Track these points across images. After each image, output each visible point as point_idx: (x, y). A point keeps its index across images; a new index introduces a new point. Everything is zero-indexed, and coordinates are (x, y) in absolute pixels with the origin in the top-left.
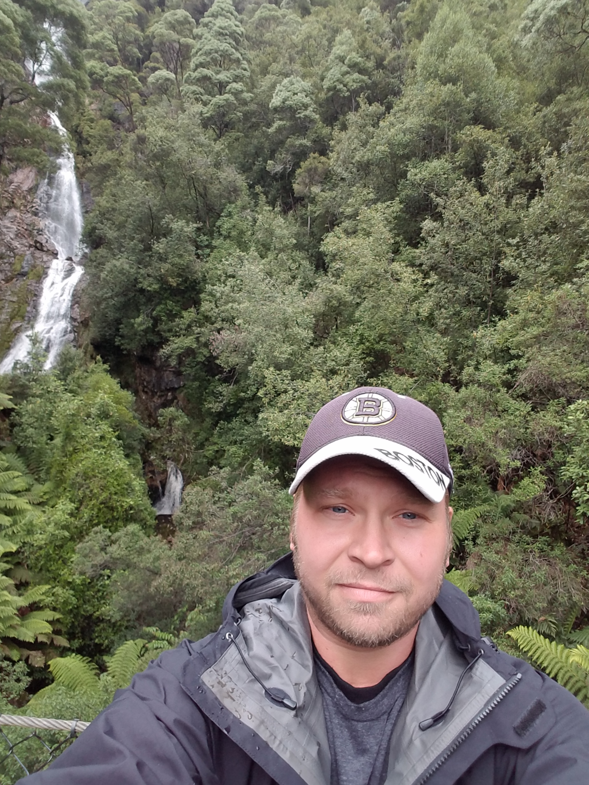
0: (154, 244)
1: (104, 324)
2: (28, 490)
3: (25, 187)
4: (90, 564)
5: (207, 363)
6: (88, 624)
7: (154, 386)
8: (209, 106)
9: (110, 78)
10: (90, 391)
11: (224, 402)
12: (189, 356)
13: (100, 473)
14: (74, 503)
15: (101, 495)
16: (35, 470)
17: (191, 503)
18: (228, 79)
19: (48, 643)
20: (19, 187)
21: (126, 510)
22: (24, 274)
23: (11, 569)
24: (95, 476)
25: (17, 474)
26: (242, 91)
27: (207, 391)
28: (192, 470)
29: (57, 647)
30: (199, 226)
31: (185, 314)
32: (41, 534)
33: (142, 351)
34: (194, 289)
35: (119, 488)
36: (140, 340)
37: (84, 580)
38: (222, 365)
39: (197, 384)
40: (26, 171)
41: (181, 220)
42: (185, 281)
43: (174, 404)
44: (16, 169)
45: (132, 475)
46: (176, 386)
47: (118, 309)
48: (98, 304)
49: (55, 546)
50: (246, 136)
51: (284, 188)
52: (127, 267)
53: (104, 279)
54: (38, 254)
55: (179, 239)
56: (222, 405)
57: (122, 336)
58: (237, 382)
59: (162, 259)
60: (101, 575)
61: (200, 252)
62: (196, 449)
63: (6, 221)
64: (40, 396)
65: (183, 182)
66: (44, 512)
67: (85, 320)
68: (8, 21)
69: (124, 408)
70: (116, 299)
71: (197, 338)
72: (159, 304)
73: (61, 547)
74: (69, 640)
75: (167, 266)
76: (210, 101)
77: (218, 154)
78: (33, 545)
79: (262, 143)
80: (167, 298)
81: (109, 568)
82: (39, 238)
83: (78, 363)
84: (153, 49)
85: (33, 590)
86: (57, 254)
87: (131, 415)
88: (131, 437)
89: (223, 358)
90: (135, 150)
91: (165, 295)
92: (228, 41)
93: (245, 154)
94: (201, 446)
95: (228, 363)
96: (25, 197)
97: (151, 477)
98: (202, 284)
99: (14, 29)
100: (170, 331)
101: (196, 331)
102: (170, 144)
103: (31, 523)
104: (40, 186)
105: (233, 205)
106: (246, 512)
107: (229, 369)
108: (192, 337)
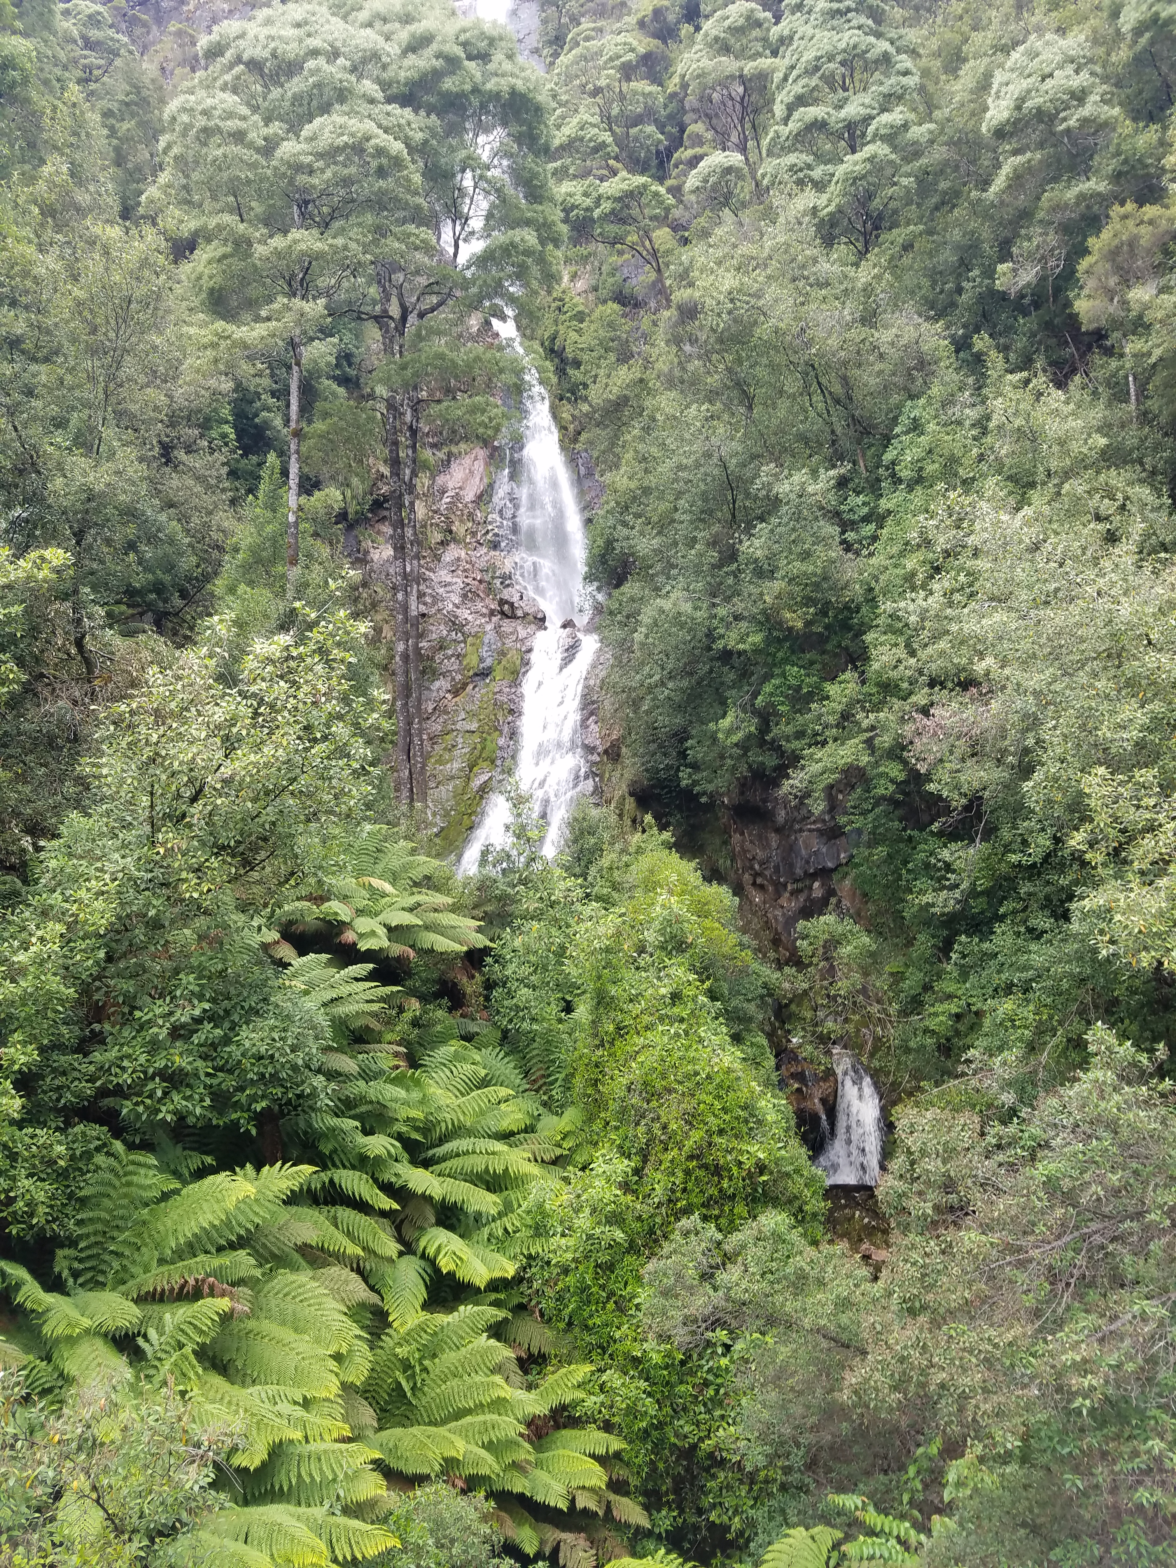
0: (741, 542)
1: (653, 747)
2: (529, 1129)
3: (469, 495)
4: (678, 1316)
5: (901, 797)
6: (687, 1469)
7: (777, 868)
8: (832, 187)
9: (606, 206)
10: (638, 893)
11: (962, 887)
12: (853, 787)
13: (680, 1083)
14: (629, 1157)
15: (687, 1136)
16: (541, 1082)
17: (923, 1153)
18: (868, 111)
19: (601, 1513)
20: (457, 497)
21: (750, 1175)
22: (484, 674)
23: (506, 1320)
24: (670, 1091)
25: (503, 1092)
26: (905, 126)
27: (910, 866)
28: (898, 1069)
29: (621, 1527)
30: (843, 471)
31: (832, 689)
32: (563, 1235)
33: (742, 793)
34: (845, 626)
35: (727, 1117)
36: (734, 768)
37: (668, 1355)
38: (945, 794)
39: (881, 851)
40: (467, 461)
41: (799, 470)
42: (824, 613)
43: (830, 907)
44: (449, 461)
45: (753, 1084)
46: (830, 865)
47: (679, 708)
48: (636, 704)
49: (597, 1266)
50: (930, 232)
51: (1048, 326)
52: (687, 607)
53: (643, 644)
54: (507, 626)
55: (797, 517)
56: (957, 894)
57: (695, 767)
58: (990, 832)
59: (766, 572)
60: (709, 1343)
61: (850, 536)
62: (904, 1013)
63: (443, 573)
64: (537, 916)
65: (792, 385)
66: (566, 1180)
67: (613, 745)
68: (397, 147)
69: (717, 925)
70: (670, 685)
71: (869, 742)
72: (767, 677)
73: (610, 1267)
74: (646, 1507)
75: (778, 585)
76: (833, 175)
77: (867, 291)
78: (548, 1263)
79: (973, 233)
80: (786, 661)
81: (724, 1325)
82: (506, 594)
83: (606, 836)
84: (687, 118)
85: (556, 1376)
86: (543, 619)
87: (733, 938)
88: (739, 993)
89: (943, 774)
90: (676, 341)
91: (780, 655)
92: (854, 23)
93: (934, 275)
94: (915, 1005)
95: (957, 787)
96: (471, 515)
97: (799, 1090)
98: (864, 610)
99: (409, 158)
100: (800, 735)
101: (865, 724)
102: (753, 301)
103: (540, 1206)
104: (496, 486)
105: (922, 401)
106: (1087, 1177)
107: (964, 801)
108: (856, 741)
